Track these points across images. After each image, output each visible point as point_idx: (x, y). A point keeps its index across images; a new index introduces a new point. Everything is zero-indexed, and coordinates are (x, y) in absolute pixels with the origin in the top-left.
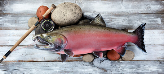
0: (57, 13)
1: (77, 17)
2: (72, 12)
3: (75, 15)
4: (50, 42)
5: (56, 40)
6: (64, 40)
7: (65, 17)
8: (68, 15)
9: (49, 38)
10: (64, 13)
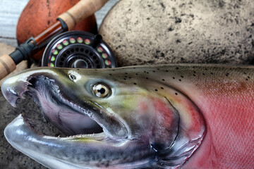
2: (220, 12)
6: (187, 118)
7: (182, 30)
10: (179, 10)
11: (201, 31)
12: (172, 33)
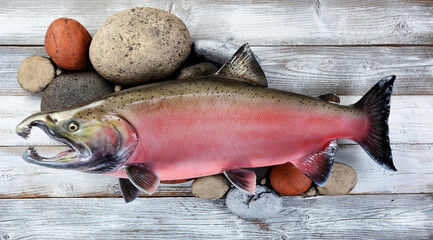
0: (106, 42)
1: (173, 56)
2: (157, 39)
3: (166, 48)
4: (78, 141)
5: (99, 135)
6: (126, 135)
7: (133, 55)
8: (142, 49)
9: (73, 128)
10: (131, 41)
11: (145, 55)
12: (127, 58)
